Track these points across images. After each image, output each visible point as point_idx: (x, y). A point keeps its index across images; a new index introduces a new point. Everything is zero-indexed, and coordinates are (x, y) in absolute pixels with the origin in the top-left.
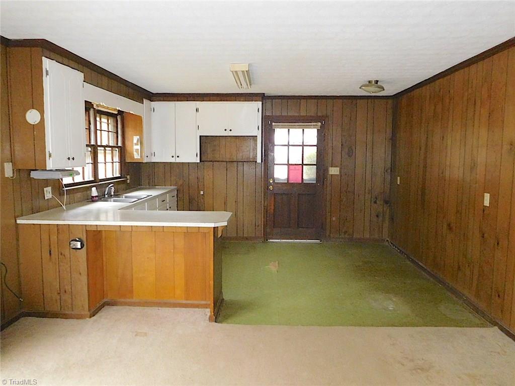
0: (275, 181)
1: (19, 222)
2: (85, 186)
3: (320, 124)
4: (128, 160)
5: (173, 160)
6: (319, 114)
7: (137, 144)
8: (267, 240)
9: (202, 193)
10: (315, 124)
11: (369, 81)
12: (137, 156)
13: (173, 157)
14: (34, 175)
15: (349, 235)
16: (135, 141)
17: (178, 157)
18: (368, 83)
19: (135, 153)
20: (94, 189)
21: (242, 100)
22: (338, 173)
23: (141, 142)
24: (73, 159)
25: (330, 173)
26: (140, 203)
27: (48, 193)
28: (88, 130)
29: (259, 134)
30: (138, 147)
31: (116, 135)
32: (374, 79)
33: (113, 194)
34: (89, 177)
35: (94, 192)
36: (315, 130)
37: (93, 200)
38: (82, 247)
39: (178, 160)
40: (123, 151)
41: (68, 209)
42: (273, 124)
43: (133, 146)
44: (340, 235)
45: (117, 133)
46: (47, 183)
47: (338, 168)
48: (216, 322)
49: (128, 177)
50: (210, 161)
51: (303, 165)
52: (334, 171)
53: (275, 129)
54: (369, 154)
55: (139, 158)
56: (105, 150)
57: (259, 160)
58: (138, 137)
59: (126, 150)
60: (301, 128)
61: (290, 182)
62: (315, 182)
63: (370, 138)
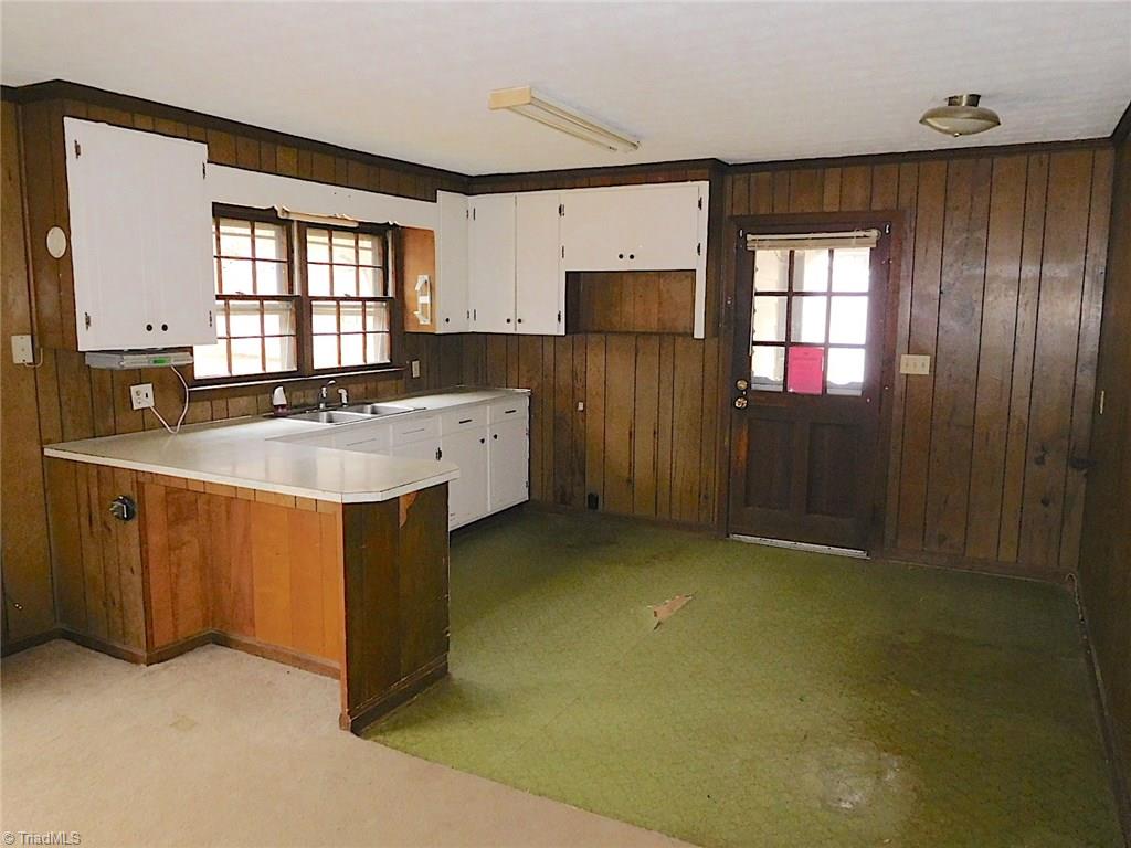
0: (754, 386)
1: (48, 452)
2: (260, 384)
3: (874, 233)
4: (409, 328)
5: (509, 329)
6: (877, 206)
7: (423, 293)
8: (728, 536)
9: (581, 407)
10: (861, 233)
11: (951, 99)
12: (424, 321)
13: (508, 321)
15: (951, 546)
16: (420, 286)
17: (520, 321)
18: (945, 105)
19: (419, 312)
20: (279, 391)
21: (661, 179)
22: (926, 371)
23: (431, 287)
24: (164, 327)
25: (903, 371)
27: (143, 396)
28: (284, 266)
29: (699, 264)
30: (424, 300)
31: (380, 273)
32: (964, 92)
33: (345, 401)
34: (281, 364)
35: (279, 397)
36: (865, 253)
37: (275, 413)
38: (131, 517)
39: (522, 329)
40: (396, 306)
42: (749, 237)
43: (416, 298)
44: (924, 545)
45: (385, 267)
46: (140, 376)
47: (928, 358)
48: (352, 731)
49: (415, 364)
50: (599, 332)
51: (827, 345)
52: (915, 365)
53: (754, 252)
54: (1026, 316)
55: (428, 322)
56: (338, 306)
57: (699, 333)
58: (426, 277)
59: (403, 305)
60: (824, 246)
61: (791, 390)
62: (859, 393)
63: (1030, 270)
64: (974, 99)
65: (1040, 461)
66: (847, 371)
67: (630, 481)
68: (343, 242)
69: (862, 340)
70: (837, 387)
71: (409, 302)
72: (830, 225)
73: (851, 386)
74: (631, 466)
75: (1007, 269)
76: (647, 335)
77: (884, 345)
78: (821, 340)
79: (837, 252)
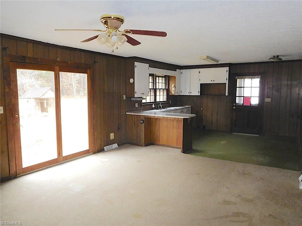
0: (237, 105)
1: (127, 113)
2: (150, 104)
3: (260, 76)
4: (170, 94)
5: (189, 94)
6: (260, 71)
7: (173, 88)
8: (232, 133)
9: (202, 109)
10: (258, 76)
11: (274, 56)
12: (173, 93)
13: (189, 93)
14: (132, 99)
16: (173, 86)
18: (273, 57)
19: (172, 91)
20: (153, 105)
22: (270, 101)
23: (175, 87)
24: (144, 94)
25: (266, 101)
26: (170, 111)
27: (137, 105)
28: (153, 83)
29: (227, 82)
30: (174, 89)
31: (165, 84)
32: (276, 54)
33: (161, 107)
34: (152, 100)
35: (153, 106)
36: (259, 80)
37: (153, 109)
38: (143, 123)
39: (191, 94)
41: (142, 111)
42: (236, 77)
43: (172, 89)
45: (166, 83)
46: (136, 102)
47: (270, 99)
48: (183, 153)
49: (170, 101)
50: (206, 95)
51: (251, 97)
52: (268, 100)
53: (237, 80)
54: (289, 91)
55: (174, 93)
56: (160, 90)
57: (227, 94)
58: (174, 85)
59: (169, 90)
60: (251, 78)
61: (244, 105)
62: (257, 105)
63: (289, 83)
64: (278, 56)
65: (292, 117)
66: (255, 101)
67: (212, 123)
68: (160, 78)
69: (258, 96)
70: (253, 105)
71: (170, 89)
72: (251, 75)
73: (256, 104)
74: (212, 120)
75: (285, 83)
76: (216, 95)
77: (262, 96)
78: (250, 96)
79: (253, 79)
